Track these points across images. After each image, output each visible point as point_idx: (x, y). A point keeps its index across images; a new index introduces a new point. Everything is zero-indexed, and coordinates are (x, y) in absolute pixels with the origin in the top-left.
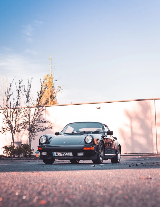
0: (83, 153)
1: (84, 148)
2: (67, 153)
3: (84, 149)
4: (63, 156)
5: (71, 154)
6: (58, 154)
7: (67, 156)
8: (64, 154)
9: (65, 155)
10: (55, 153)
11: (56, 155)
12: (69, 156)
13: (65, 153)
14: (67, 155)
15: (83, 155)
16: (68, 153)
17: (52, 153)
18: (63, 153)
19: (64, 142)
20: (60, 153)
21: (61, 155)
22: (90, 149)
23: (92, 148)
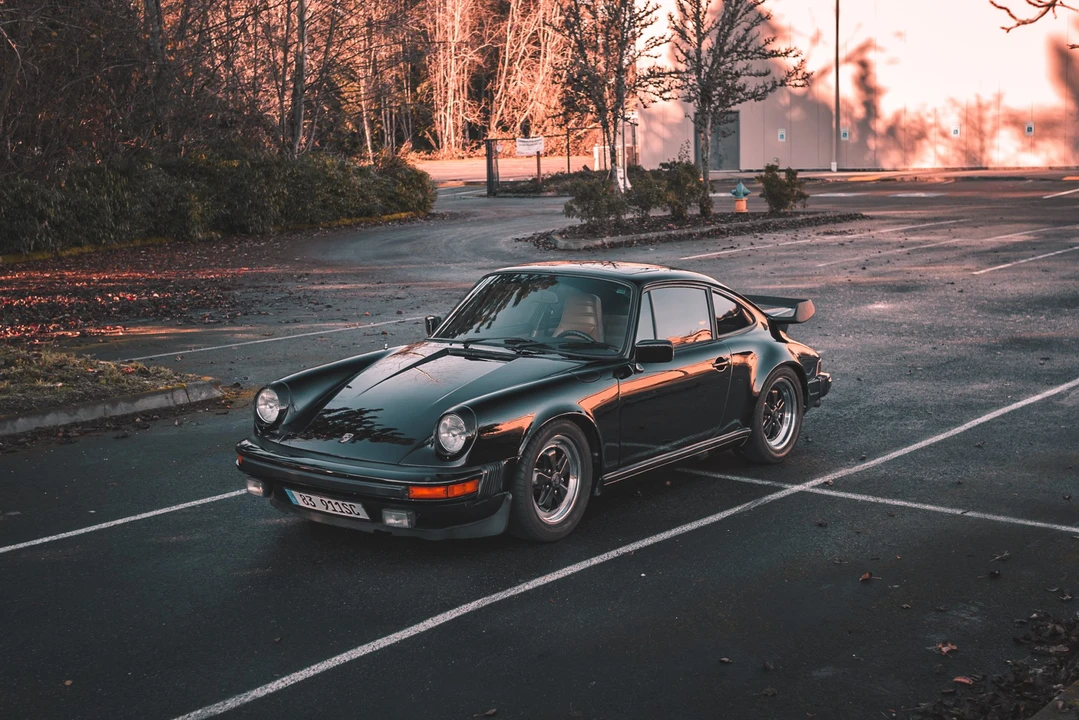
0: (405, 515)
1: (412, 489)
2: (340, 503)
3: (412, 495)
4: (330, 511)
5: (359, 511)
6: (308, 499)
7: (346, 514)
8: (329, 505)
9: (337, 507)
10: (296, 494)
11: (302, 504)
12: (353, 515)
13: (333, 502)
14: (344, 510)
15: (405, 523)
16: (348, 504)
17: (285, 493)
18: (327, 500)
20: (316, 499)
21: (320, 507)
22: (444, 496)
23: (457, 490)
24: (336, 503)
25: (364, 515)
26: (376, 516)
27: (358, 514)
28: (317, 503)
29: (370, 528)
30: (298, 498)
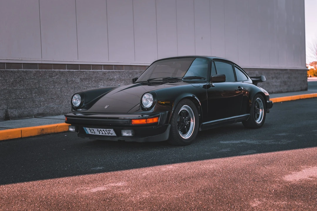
0: (130, 131)
1: (133, 121)
2: (105, 130)
3: (133, 123)
4: (101, 134)
5: (112, 132)
6: (92, 130)
7: (107, 135)
8: (101, 132)
9: (104, 132)
10: (88, 129)
11: (90, 133)
12: (110, 135)
13: (102, 130)
14: (106, 133)
15: (131, 135)
16: (108, 130)
17: (83, 129)
18: (99, 129)
19: (106, 107)
20: (95, 130)
21: (97, 133)
22: (145, 123)
23: (150, 121)
24: (103, 130)
25: (114, 134)
26: (119, 133)
27: (112, 134)
28: (96, 132)
29: (117, 139)
30: (88, 131)
